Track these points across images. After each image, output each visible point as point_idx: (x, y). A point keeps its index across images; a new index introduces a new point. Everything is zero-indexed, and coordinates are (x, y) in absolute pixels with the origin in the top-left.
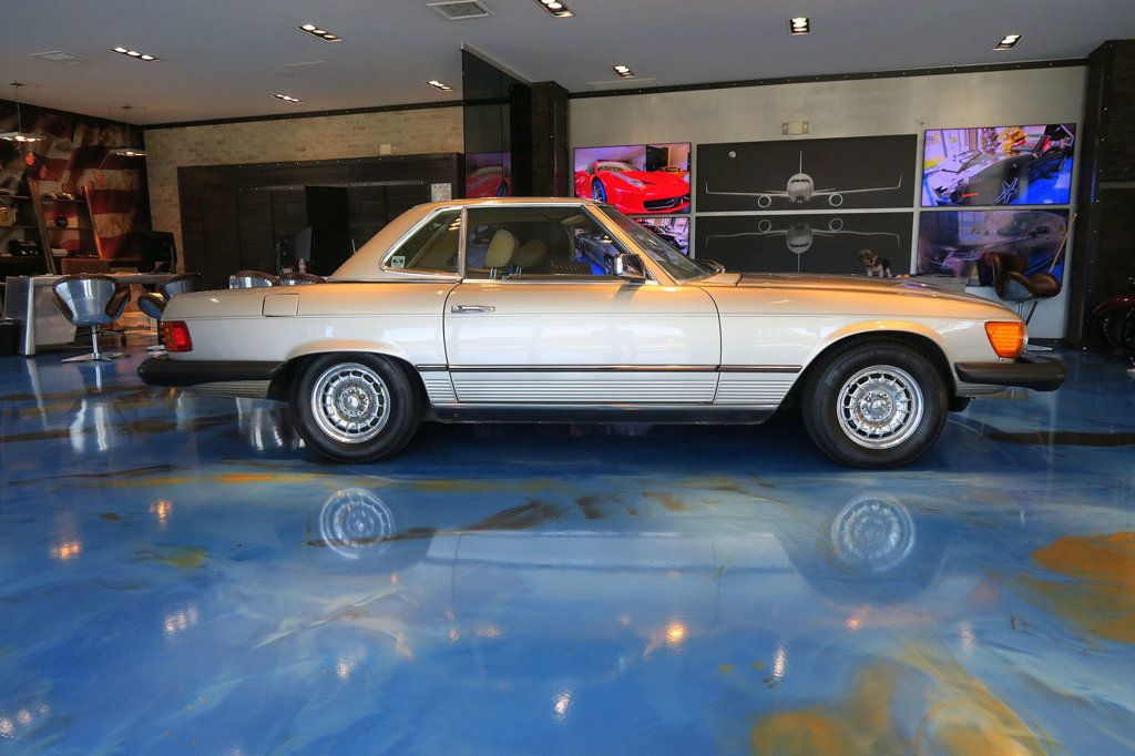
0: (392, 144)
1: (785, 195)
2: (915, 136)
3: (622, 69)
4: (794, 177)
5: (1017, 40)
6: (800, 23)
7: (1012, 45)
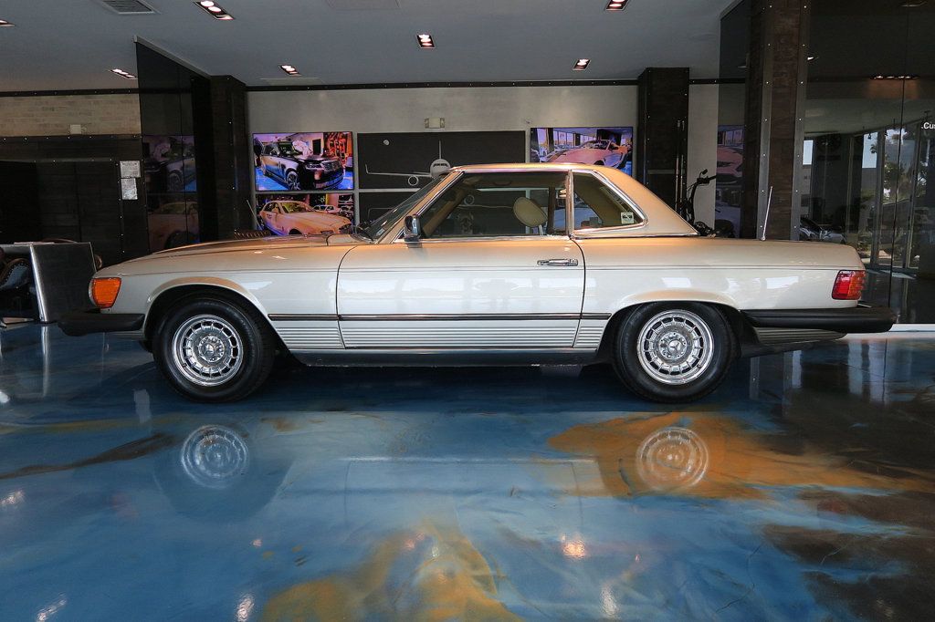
0: (83, 125)
1: (430, 176)
2: (524, 132)
3: (289, 68)
4: (436, 162)
5: (587, 63)
6: (425, 38)
7: (585, 67)
